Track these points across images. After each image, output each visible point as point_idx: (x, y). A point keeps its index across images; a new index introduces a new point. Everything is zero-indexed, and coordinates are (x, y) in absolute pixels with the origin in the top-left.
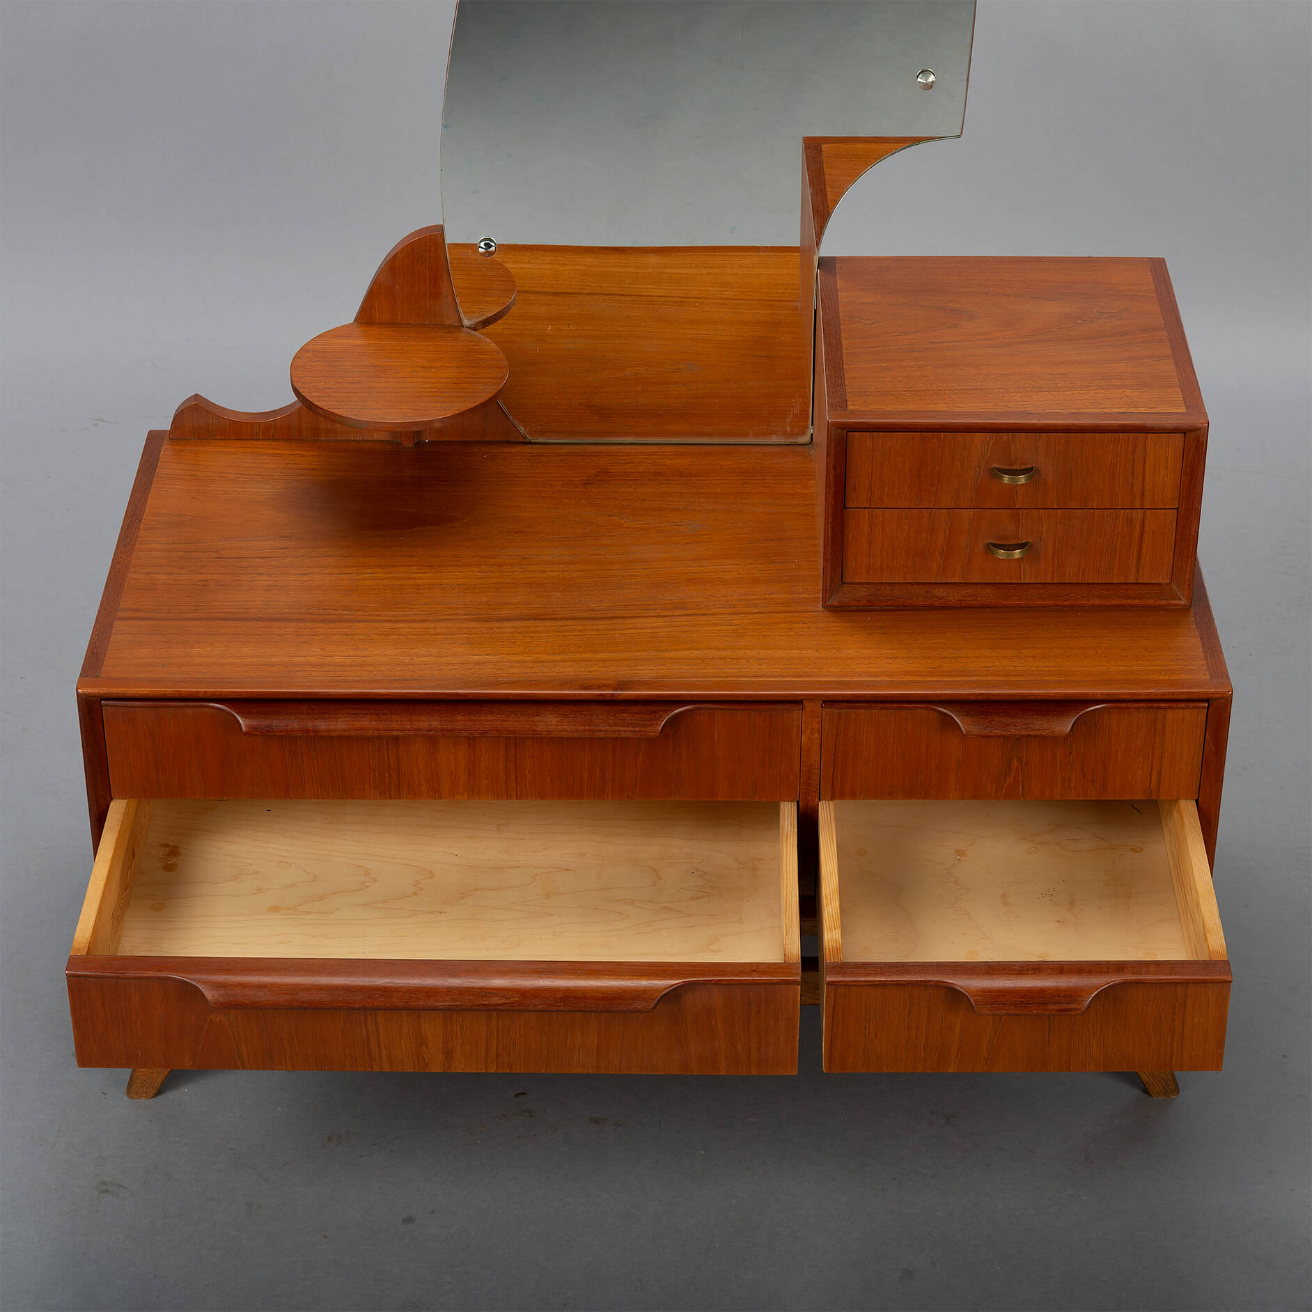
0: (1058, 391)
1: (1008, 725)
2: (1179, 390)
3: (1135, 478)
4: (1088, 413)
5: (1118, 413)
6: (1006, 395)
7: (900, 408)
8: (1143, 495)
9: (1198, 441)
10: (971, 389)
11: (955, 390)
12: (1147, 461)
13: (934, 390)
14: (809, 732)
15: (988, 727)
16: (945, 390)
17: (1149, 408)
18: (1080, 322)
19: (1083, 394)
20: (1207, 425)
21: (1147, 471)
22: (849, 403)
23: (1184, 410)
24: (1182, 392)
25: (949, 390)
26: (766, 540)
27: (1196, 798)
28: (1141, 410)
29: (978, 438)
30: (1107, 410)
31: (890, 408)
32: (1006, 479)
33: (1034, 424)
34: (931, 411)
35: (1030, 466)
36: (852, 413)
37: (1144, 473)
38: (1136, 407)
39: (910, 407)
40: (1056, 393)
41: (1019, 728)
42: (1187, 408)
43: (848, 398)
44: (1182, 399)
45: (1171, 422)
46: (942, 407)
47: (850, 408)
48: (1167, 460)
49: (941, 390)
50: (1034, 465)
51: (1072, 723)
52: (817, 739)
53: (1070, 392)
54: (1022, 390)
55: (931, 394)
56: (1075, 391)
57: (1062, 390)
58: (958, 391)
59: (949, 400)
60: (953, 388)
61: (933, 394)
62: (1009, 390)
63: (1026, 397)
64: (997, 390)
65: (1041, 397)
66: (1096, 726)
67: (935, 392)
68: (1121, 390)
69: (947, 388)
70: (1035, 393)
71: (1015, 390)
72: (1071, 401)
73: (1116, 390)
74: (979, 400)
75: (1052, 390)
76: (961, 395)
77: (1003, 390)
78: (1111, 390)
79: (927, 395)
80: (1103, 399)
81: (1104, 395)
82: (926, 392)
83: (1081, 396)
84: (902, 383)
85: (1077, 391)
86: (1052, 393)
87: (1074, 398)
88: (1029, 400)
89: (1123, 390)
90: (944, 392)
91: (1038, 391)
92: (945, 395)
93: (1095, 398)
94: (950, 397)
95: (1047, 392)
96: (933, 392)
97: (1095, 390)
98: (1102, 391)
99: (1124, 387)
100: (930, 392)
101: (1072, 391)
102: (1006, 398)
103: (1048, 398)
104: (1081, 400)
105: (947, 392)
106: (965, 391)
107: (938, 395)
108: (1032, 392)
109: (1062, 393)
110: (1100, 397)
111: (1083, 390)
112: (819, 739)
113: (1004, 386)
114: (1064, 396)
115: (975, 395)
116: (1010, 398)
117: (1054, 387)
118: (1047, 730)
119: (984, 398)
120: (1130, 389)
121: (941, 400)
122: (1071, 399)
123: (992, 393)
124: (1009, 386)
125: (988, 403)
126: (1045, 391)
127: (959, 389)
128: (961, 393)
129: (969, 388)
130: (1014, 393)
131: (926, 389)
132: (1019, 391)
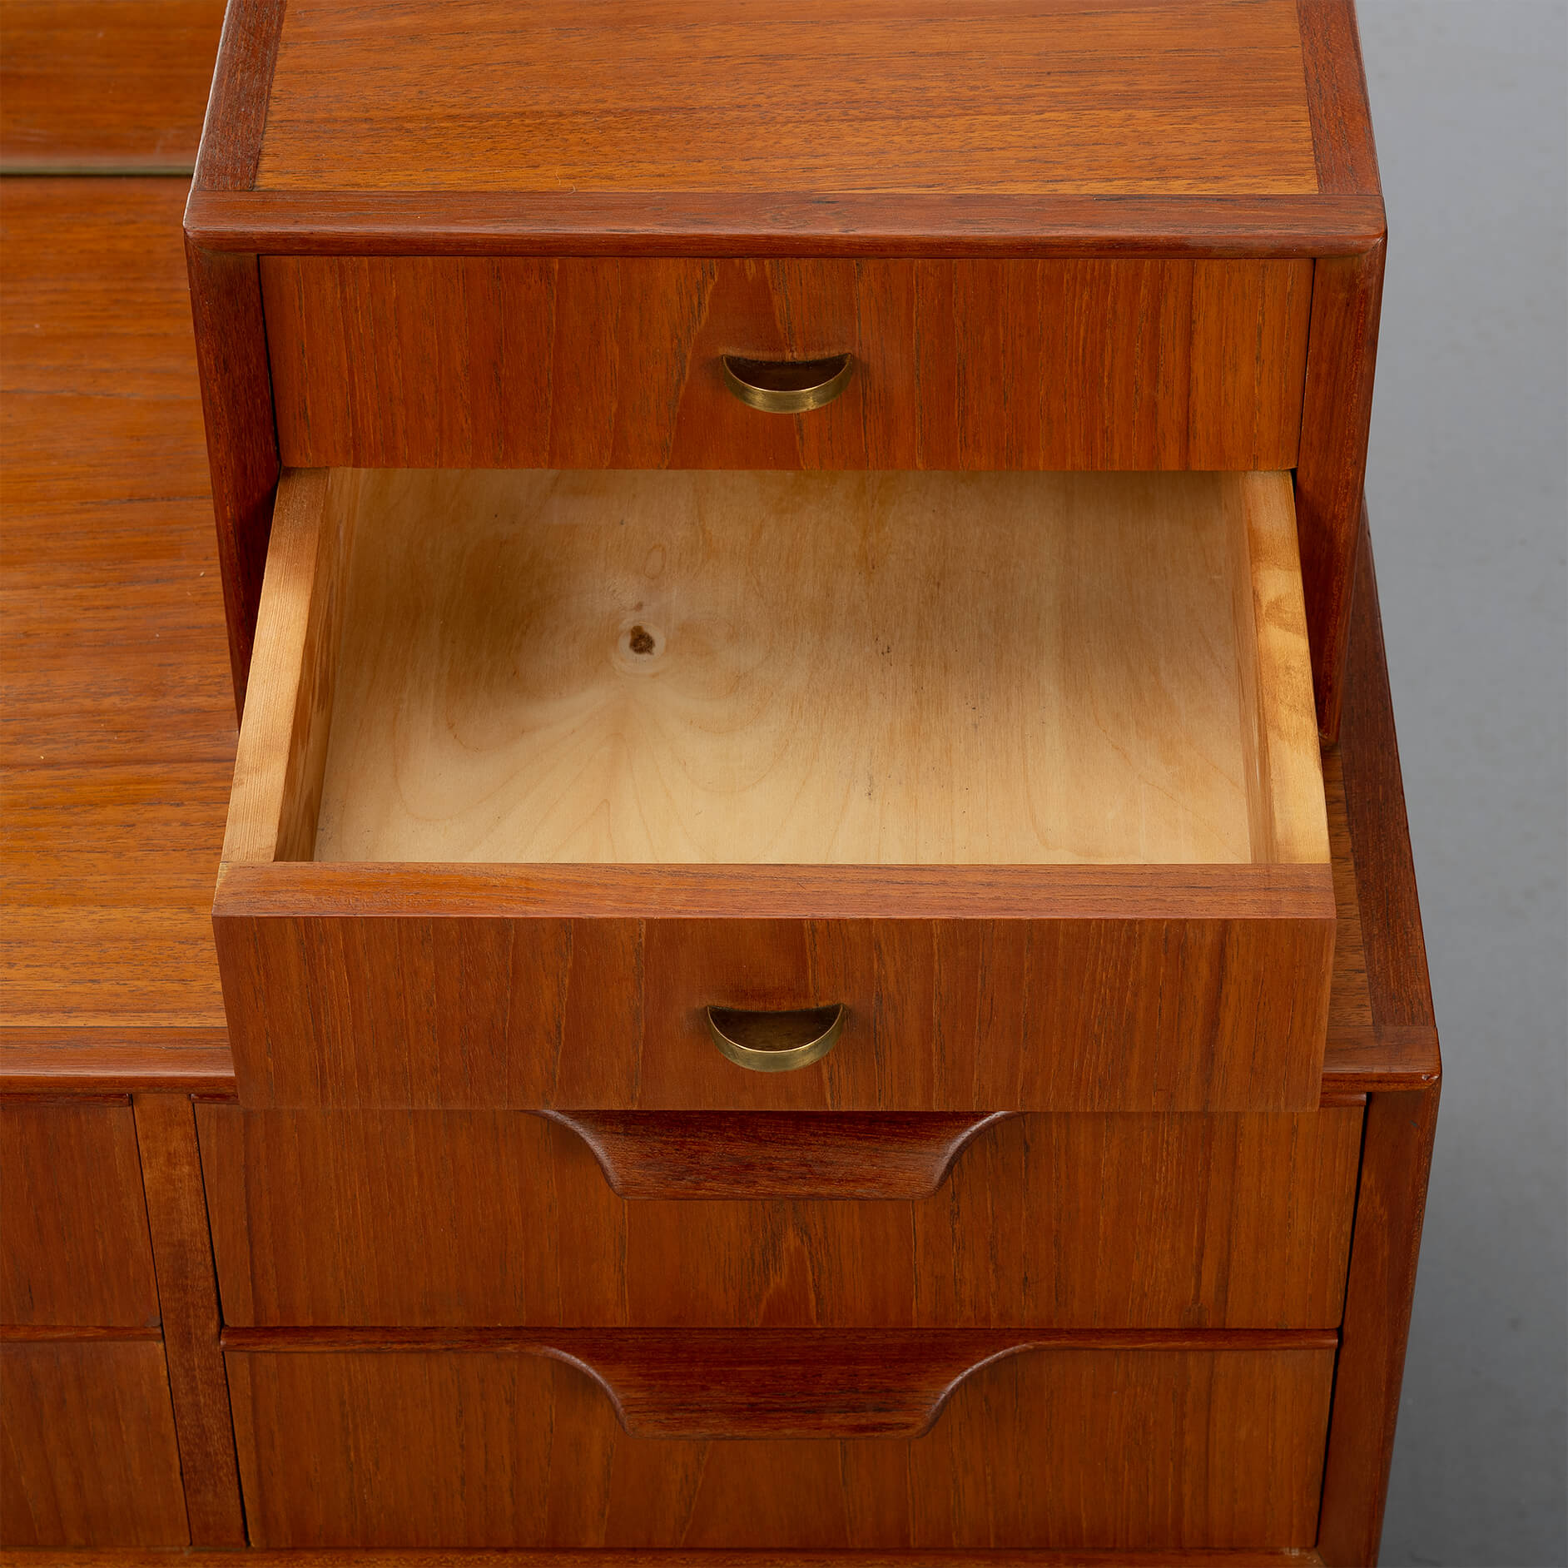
0: (925, 118)
1: (750, 1166)
2: (1301, 111)
3: (1161, 386)
4: (1007, 200)
5: (1100, 198)
6: (762, 130)
7: (422, 179)
8: (1187, 433)
9: (1352, 286)
10: (655, 111)
11: (608, 112)
12: (1199, 341)
13: (539, 114)
14: (162, 1160)
15: (689, 1171)
16: (575, 113)
17: (1205, 179)
19: (1000, 126)
20: (1379, 240)
21: (1199, 368)
22: (266, 163)
23: (1308, 186)
24: (1312, 117)
25: (585, 113)
27: (1338, 1323)
28: (1178, 187)
29: (668, 272)
30: (1067, 189)
31: (389, 181)
32: (760, 397)
33: (834, 236)
34: (515, 193)
35: (835, 353)
36: (269, 201)
37: (1188, 370)
38: (1162, 175)
39: (452, 178)
40: (917, 123)
41: (781, 1174)
42: (1323, 177)
43: (268, 147)
44: (1308, 145)
45: (1270, 230)
46: (551, 177)
47: (266, 181)
48: (1260, 335)
49: (561, 114)
50: (847, 351)
51: (946, 1160)
52: (190, 1175)
53: (962, 120)
54: (815, 113)
55: (530, 129)
56: (977, 115)
57: (940, 111)
58: (615, 117)
59: (579, 151)
60: (601, 106)
61: (536, 127)
62: (774, 113)
63: (822, 141)
64: (735, 113)
65: (867, 140)
66: (1027, 1149)
67: (543, 119)
68: (1123, 111)
69: (584, 107)
70: (851, 126)
71: (790, 113)
72: (960, 152)
73: (1106, 112)
74: (673, 150)
75: (908, 111)
76: (622, 134)
77: (753, 114)
78: (1092, 112)
79: (515, 132)
80: (1060, 145)
81: (1067, 131)
82: (514, 121)
83: (995, 133)
84: (446, 89)
85: (986, 118)
86: (904, 123)
87: (970, 143)
88: (830, 150)
89: (1129, 111)
90: (571, 122)
91: (862, 115)
92: (572, 132)
93: (1036, 142)
94: (585, 140)
95: (888, 122)
96: (538, 121)
97: (1042, 112)
98: (1064, 116)
99: (1135, 102)
100: (527, 121)
101: (967, 118)
102: (759, 144)
103: (892, 142)
104: (992, 149)
105: (581, 119)
106: (636, 118)
107: (551, 133)
108: (843, 120)
109: (938, 124)
110: (1053, 137)
111: (1005, 113)
112: (196, 1176)
113: (760, 99)
114: (941, 135)
115: (662, 133)
116: (771, 142)
117: (916, 103)
118: (869, 1180)
119: (689, 143)
120: (1153, 108)
121: (557, 150)
122: (962, 147)
123: (717, 126)
124: (774, 99)
125: (700, 161)
126: (883, 119)
127: (619, 111)
128: (622, 126)
129: (649, 104)
130: (785, 123)
131: (521, 110)
132: (803, 117)
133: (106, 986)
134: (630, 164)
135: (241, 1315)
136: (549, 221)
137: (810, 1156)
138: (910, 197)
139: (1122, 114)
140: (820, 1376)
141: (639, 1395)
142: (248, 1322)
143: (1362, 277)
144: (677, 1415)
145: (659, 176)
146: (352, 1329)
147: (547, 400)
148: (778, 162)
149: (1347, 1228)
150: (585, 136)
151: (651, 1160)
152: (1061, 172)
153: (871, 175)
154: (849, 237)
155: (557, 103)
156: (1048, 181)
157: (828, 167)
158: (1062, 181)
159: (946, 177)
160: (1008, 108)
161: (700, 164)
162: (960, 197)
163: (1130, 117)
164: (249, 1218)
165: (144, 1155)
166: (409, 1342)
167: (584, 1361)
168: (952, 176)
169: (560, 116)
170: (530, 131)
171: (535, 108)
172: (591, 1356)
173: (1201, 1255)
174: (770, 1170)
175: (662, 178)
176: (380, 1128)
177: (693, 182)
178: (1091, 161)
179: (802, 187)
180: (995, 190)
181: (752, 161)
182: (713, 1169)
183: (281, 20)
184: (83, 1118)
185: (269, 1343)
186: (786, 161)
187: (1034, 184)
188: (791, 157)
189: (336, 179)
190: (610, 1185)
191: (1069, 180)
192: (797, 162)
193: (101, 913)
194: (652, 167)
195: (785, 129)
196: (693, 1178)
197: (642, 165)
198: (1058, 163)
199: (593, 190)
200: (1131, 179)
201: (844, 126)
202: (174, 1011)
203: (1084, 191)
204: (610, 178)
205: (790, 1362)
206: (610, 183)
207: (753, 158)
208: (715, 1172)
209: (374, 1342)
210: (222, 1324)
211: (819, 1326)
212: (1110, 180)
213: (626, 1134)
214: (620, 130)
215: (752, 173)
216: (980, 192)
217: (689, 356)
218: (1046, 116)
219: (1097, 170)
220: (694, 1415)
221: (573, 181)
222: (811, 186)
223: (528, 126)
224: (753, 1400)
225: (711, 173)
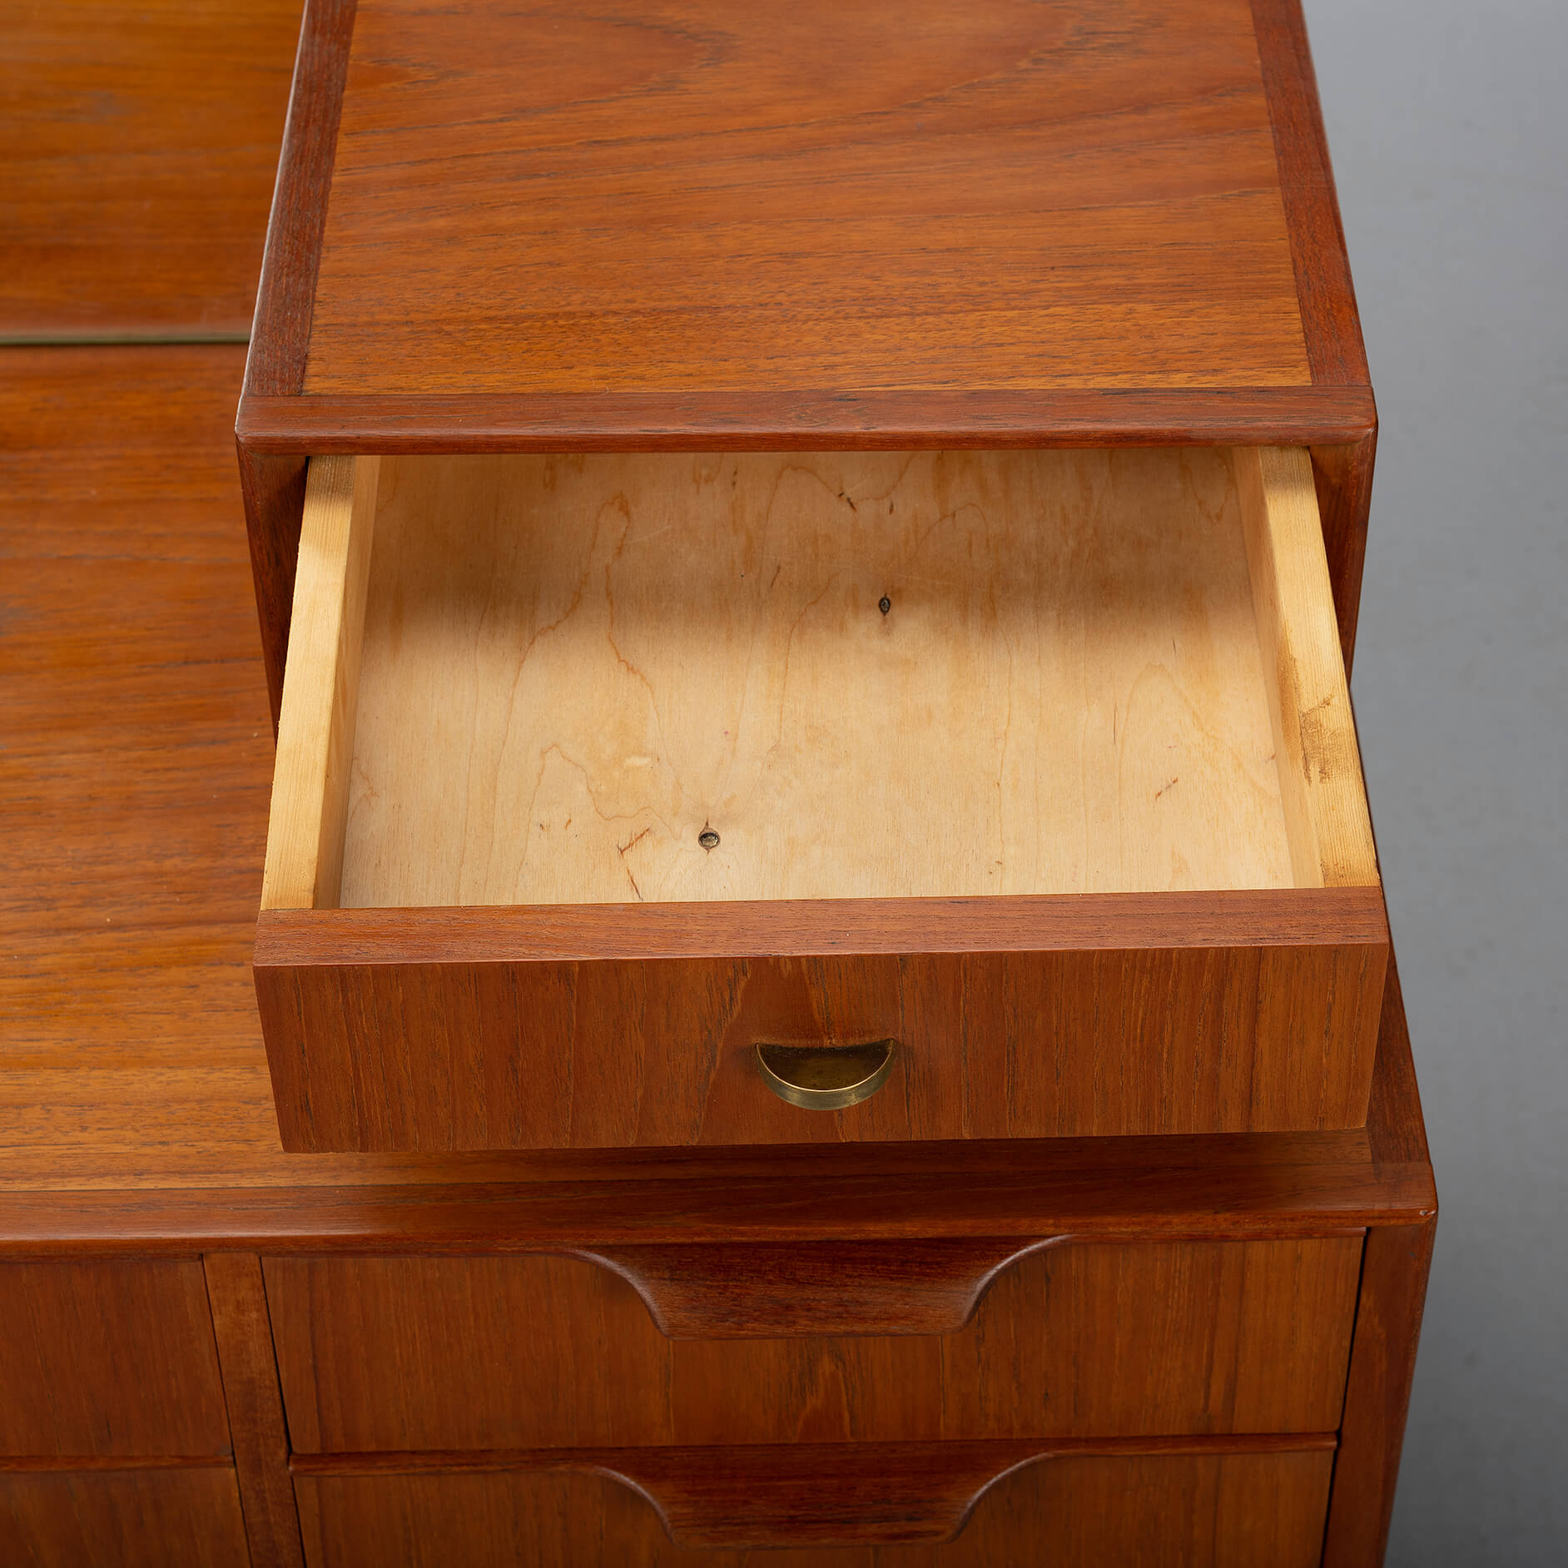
0: (938, 314)
1: (789, 1308)
2: (1291, 303)
4: (1016, 395)
5: (1106, 392)
6: (783, 328)
7: (463, 383)
10: (682, 310)
11: (637, 312)
13: (572, 315)
14: (231, 1308)
15: (732, 1313)
16: (606, 314)
17: (1204, 372)
18: (1024, 64)
19: (1009, 321)
20: (1371, 430)
22: (312, 368)
23: (1301, 378)
24: (1302, 309)
25: (615, 313)
26: (186, 663)
27: (1336, 1427)
28: (1179, 381)
30: (1074, 383)
31: (431, 384)
33: (856, 434)
34: (553, 394)
36: (316, 405)
38: (1164, 369)
39: (492, 381)
40: (930, 319)
41: (818, 1314)
42: (1316, 368)
43: (314, 351)
44: (1300, 337)
45: (1269, 423)
46: (585, 379)
47: (313, 385)
49: (592, 315)
51: (974, 1298)
52: (257, 1320)
53: (972, 317)
54: (833, 310)
55: (564, 330)
56: (987, 310)
57: (951, 307)
58: (644, 317)
59: (612, 352)
60: (630, 306)
61: (569, 328)
62: (794, 311)
63: (841, 339)
64: (757, 312)
65: (885, 337)
66: (1048, 1280)
67: (576, 320)
68: (1125, 305)
69: (613, 307)
70: (869, 323)
71: (810, 311)
72: (973, 348)
73: (1109, 306)
74: (700, 349)
75: (921, 308)
76: (651, 334)
77: (774, 312)
78: (1095, 306)
79: (549, 333)
80: (1066, 340)
81: (1073, 325)
82: (547, 323)
83: (1004, 329)
84: (482, 291)
85: (995, 313)
86: (918, 320)
87: (981, 339)
88: (848, 348)
89: (1130, 305)
90: (603, 323)
91: (878, 313)
92: (603, 332)
93: (1044, 336)
94: (616, 341)
95: (904, 319)
96: (571, 322)
97: (1047, 307)
98: (1069, 310)
99: (1135, 296)
100: (561, 322)
101: (977, 313)
102: (781, 342)
103: (907, 338)
104: (1002, 345)
105: (612, 320)
106: (664, 318)
107: (583, 334)
108: (860, 318)
109: (950, 320)
110: (1060, 332)
111: (1014, 309)
112: (264, 1321)
113: (781, 297)
114: (953, 331)
115: (690, 333)
116: (793, 340)
117: (928, 299)
118: (902, 1318)
119: (714, 343)
120: (1152, 302)
121: (589, 351)
122: (974, 343)
123: (741, 325)
124: (795, 297)
125: (726, 360)
126: (899, 315)
127: (648, 310)
128: (651, 326)
129: (677, 304)
130: (805, 322)
131: (552, 311)
132: (822, 315)
133: (175, 1148)
134: (660, 364)
135: (308, 1443)
136: (584, 422)
137: (845, 1296)
138: (926, 393)
139: (1123, 308)
140: (855, 1488)
141: (685, 1511)
142: (315, 1449)
143: (1355, 464)
144: (722, 1528)
145: (688, 375)
146: (413, 1453)
147: (567, 1087)
148: (800, 360)
149: (1346, 1343)
150: (616, 336)
151: (695, 1304)
152: (1068, 366)
153: (887, 372)
154: (871, 434)
155: (589, 304)
156: (1056, 376)
157: (848, 364)
158: (1069, 375)
159: (960, 373)
160: (1013, 303)
161: (727, 363)
162: (974, 393)
163: (1131, 311)
164: (315, 1357)
165: (214, 1303)
166: (467, 1465)
167: (633, 1479)
168: (966, 373)
169: (592, 316)
170: (565, 332)
171: (569, 309)
172: (639, 1474)
173: (1210, 1370)
174: (808, 1310)
175: (691, 378)
176: (437, 1275)
177: (721, 381)
178: (1096, 355)
179: (824, 385)
180: (1008, 385)
181: (776, 360)
182: (755, 1311)
183: (323, 224)
184: (155, 1271)
185: (334, 1468)
186: (808, 359)
187: (1044, 379)
188: (812, 355)
189: (380, 382)
190: (658, 1327)
191: (1077, 375)
192: (819, 360)
193: (169, 1075)
194: (681, 367)
195: (805, 327)
196: (735, 1319)
197: (671, 365)
198: (1067, 357)
199: (626, 390)
200: (1135, 372)
201: (861, 323)
202: (240, 1171)
203: (1091, 385)
204: (642, 378)
205: (827, 1476)
206: (641, 383)
207: (777, 357)
208: (756, 1314)
209: (434, 1466)
210: (290, 1451)
211: (853, 1441)
212: (1116, 374)
213: (672, 1280)
214: (648, 329)
215: (776, 371)
216: (993, 388)
217: (720, 1046)
218: (1052, 310)
219: (1102, 364)
220: (737, 1528)
221: (607, 381)
222: (832, 384)
223: (562, 327)
224: (792, 1512)
225: (737, 372)
